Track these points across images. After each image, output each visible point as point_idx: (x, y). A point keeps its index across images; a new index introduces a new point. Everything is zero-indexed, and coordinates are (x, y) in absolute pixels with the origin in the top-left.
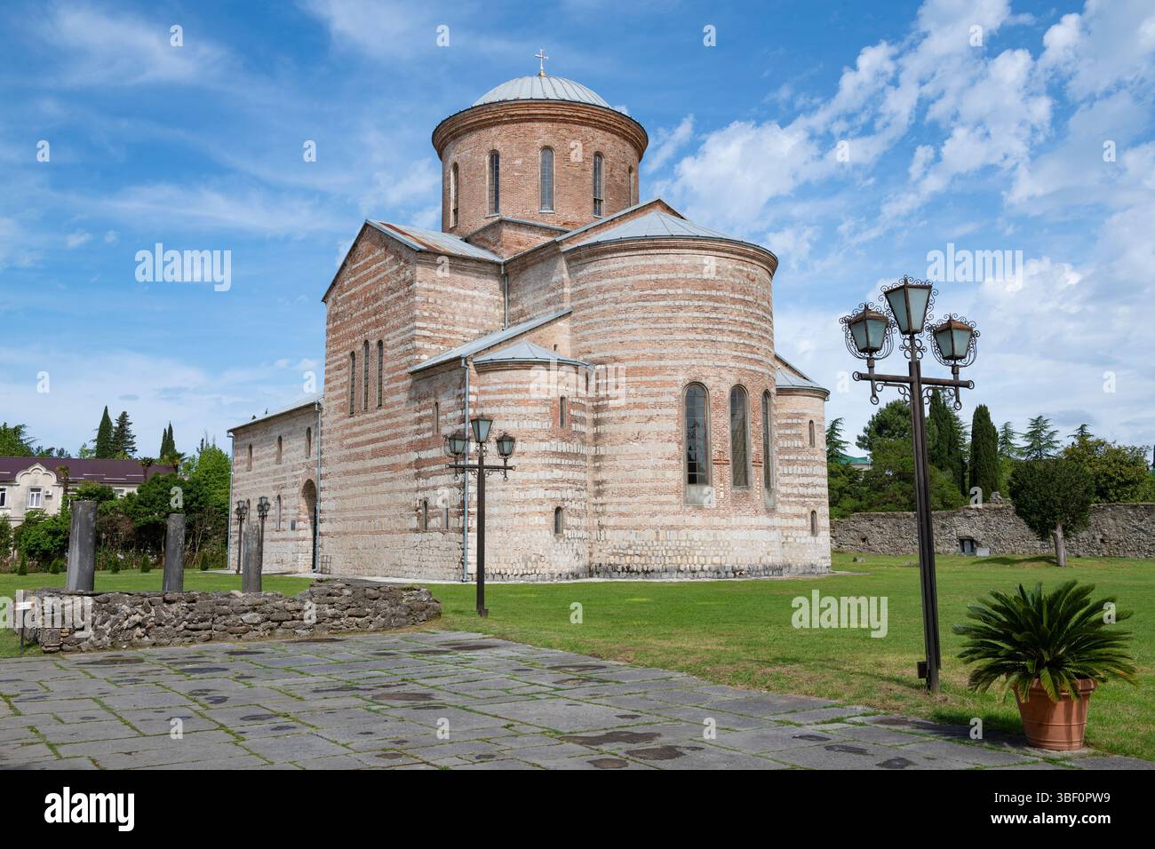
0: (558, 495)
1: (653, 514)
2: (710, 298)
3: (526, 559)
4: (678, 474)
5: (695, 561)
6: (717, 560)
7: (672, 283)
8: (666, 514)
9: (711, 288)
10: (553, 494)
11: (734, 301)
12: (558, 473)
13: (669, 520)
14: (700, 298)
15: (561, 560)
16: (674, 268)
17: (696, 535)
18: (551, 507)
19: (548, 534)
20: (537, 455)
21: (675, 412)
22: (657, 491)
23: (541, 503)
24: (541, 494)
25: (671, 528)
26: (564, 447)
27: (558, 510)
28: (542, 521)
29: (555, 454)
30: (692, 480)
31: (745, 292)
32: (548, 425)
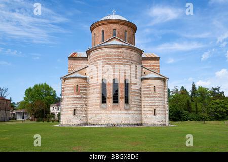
0: (75, 107)
1: (95, 111)
2: (108, 59)
3: (68, 121)
4: (99, 101)
5: (102, 122)
6: (108, 122)
7: (100, 57)
8: (97, 111)
9: (108, 56)
10: (74, 106)
11: (115, 59)
12: (75, 102)
13: (98, 112)
14: (105, 59)
15: (75, 121)
16: (100, 53)
17: (103, 116)
18: (73, 109)
19: (72, 116)
20: (71, 98)
21: (99, 86)
22: (96, 105)
23: (71, 108)
24: (71, 106)
25: (97, 114)
26: (77, 96)
27: (75, 110)
28: (71, 112)
29: (75, 98)
30: (103, 103)
31: (118, 56)
32: (73, 91)
